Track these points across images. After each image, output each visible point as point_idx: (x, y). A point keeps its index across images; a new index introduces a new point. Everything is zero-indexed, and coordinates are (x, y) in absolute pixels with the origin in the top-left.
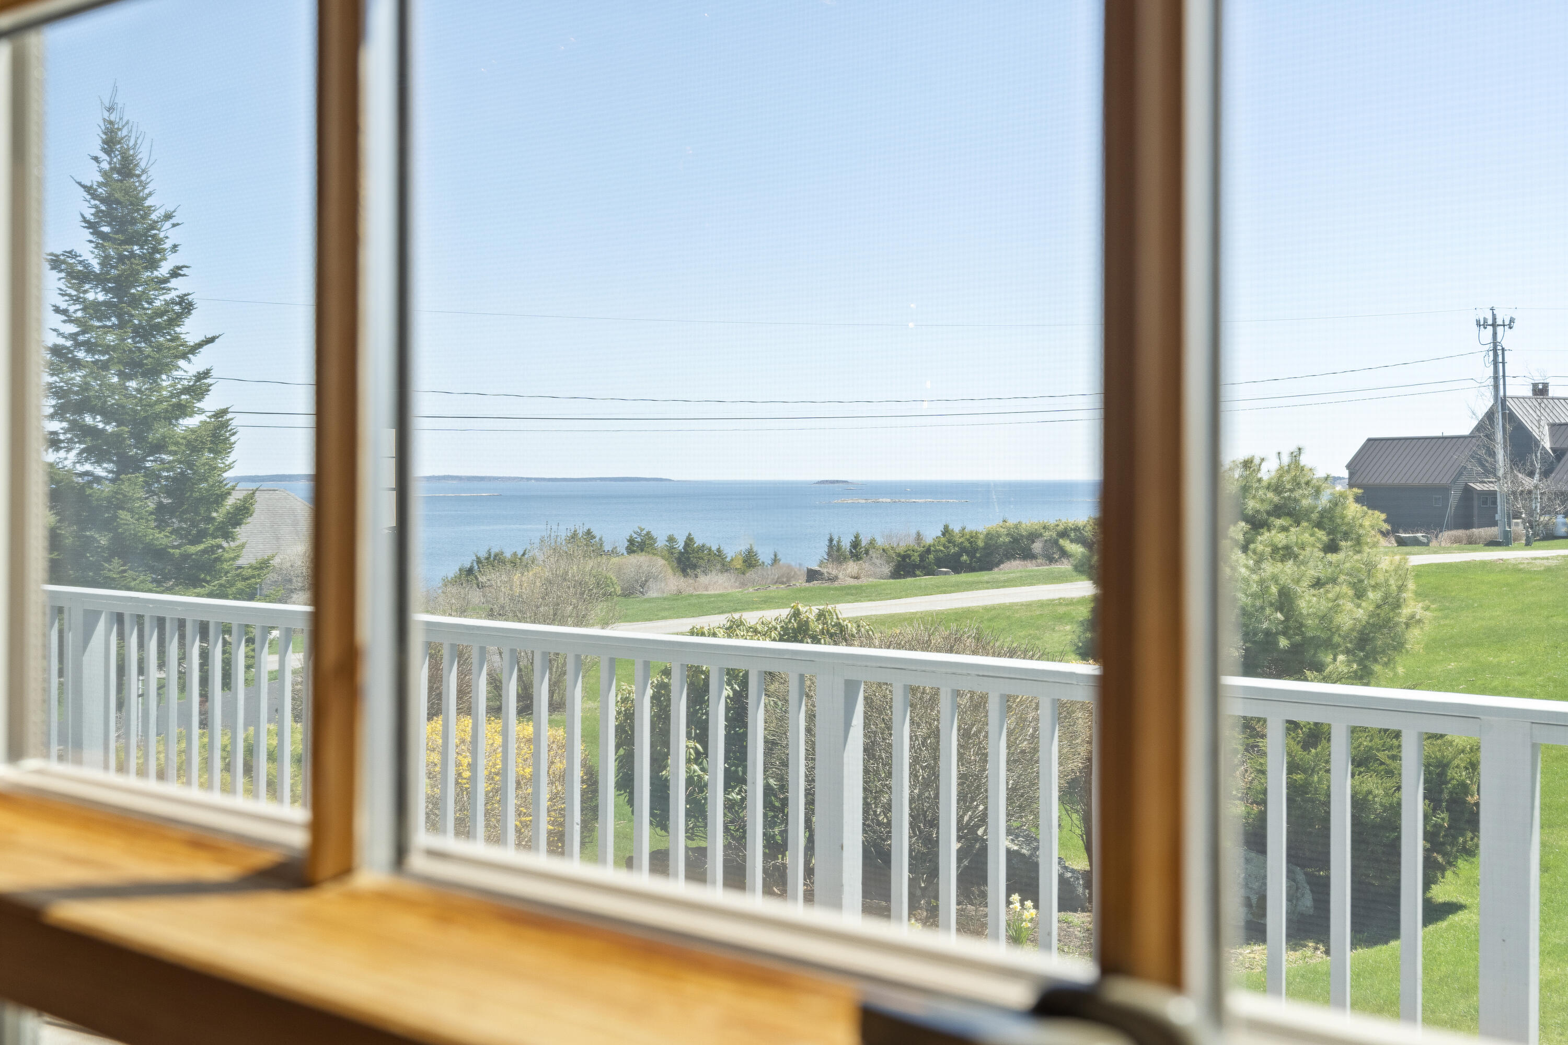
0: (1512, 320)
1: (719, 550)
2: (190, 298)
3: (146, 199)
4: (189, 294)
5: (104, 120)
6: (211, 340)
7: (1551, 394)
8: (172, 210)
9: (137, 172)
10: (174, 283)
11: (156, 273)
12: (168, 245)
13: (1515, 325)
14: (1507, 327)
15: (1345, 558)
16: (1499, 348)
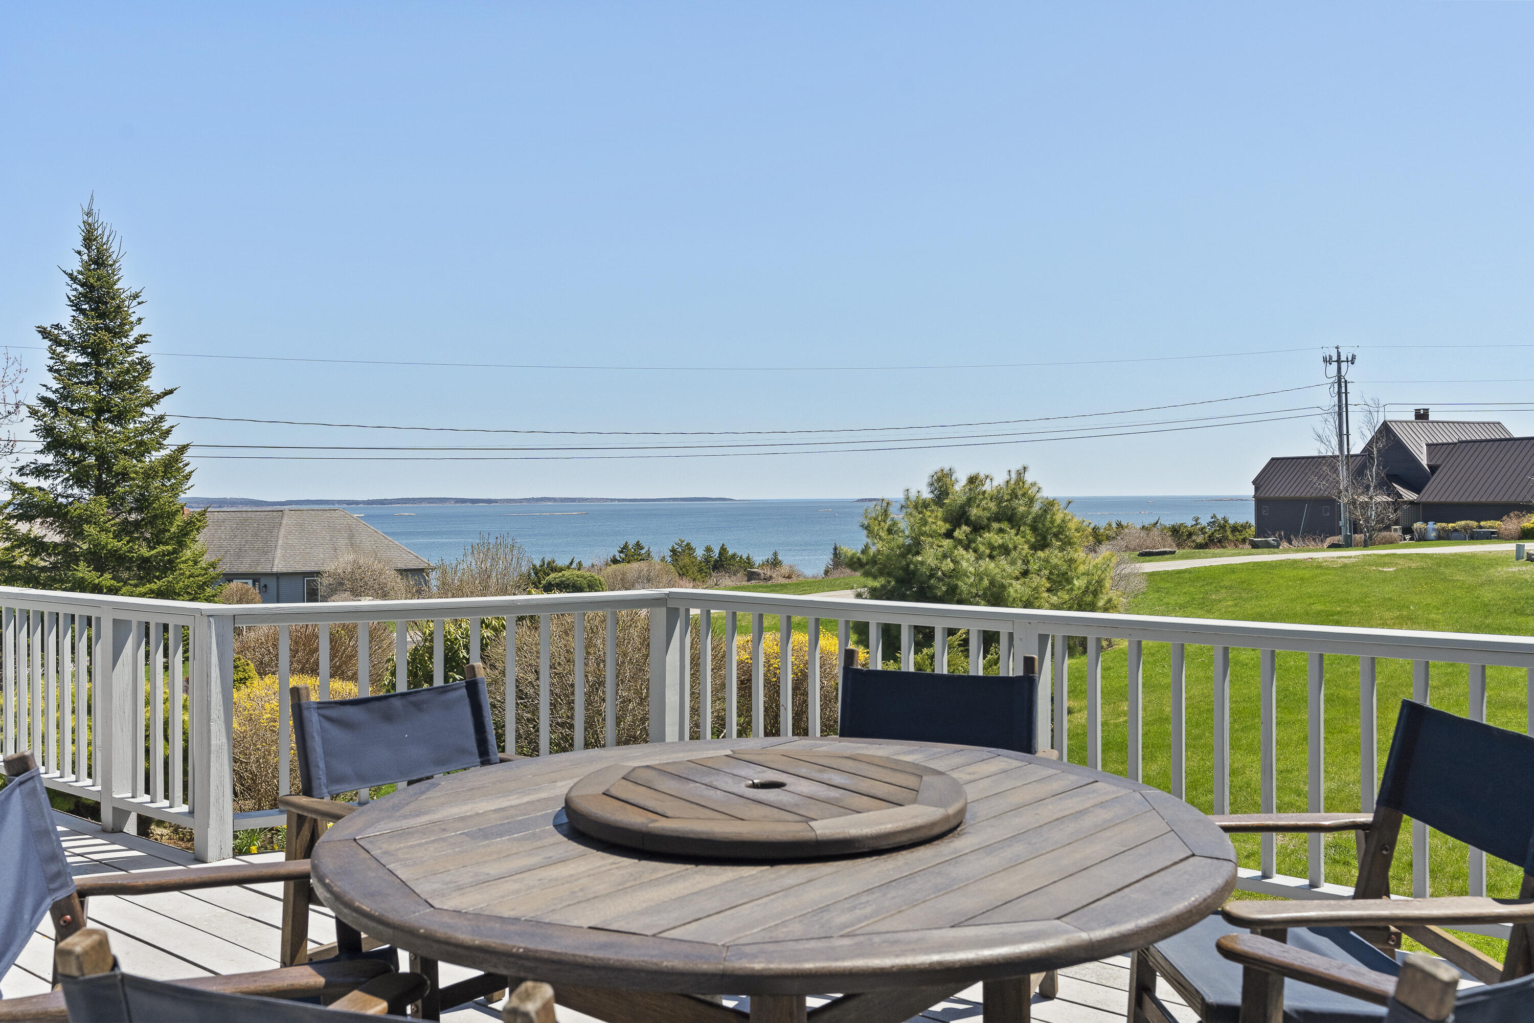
0: (1354, 357)
1: (748, 558)
2: (148, 359)
3: (115, 284)
4: (146, 357)
5: (84, 222)
6: (171, 392)
7: (1431, 419)
8: (138, 291)
9: (110, 262)
10: (140, 347)
11: (125, 340)
12: (134, 318)
13: (1356, 361)
14: (1349, 363)
15: (1055, 556)
16: (1343, 380)
